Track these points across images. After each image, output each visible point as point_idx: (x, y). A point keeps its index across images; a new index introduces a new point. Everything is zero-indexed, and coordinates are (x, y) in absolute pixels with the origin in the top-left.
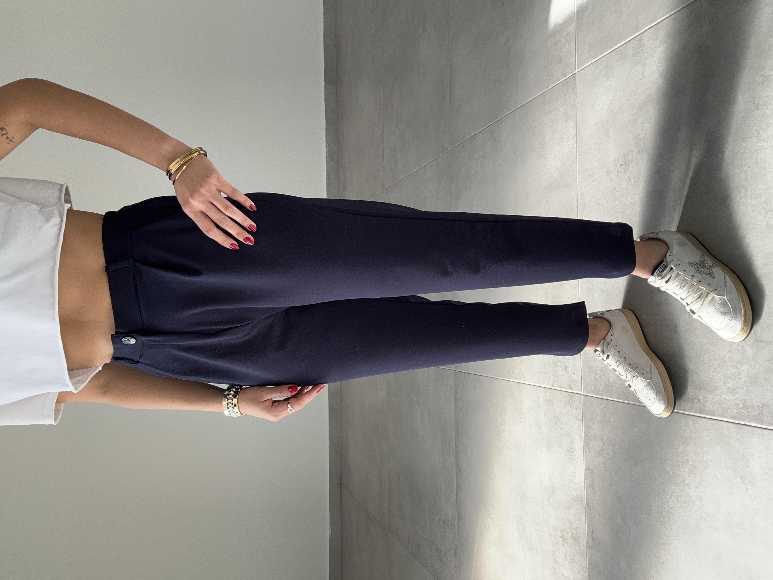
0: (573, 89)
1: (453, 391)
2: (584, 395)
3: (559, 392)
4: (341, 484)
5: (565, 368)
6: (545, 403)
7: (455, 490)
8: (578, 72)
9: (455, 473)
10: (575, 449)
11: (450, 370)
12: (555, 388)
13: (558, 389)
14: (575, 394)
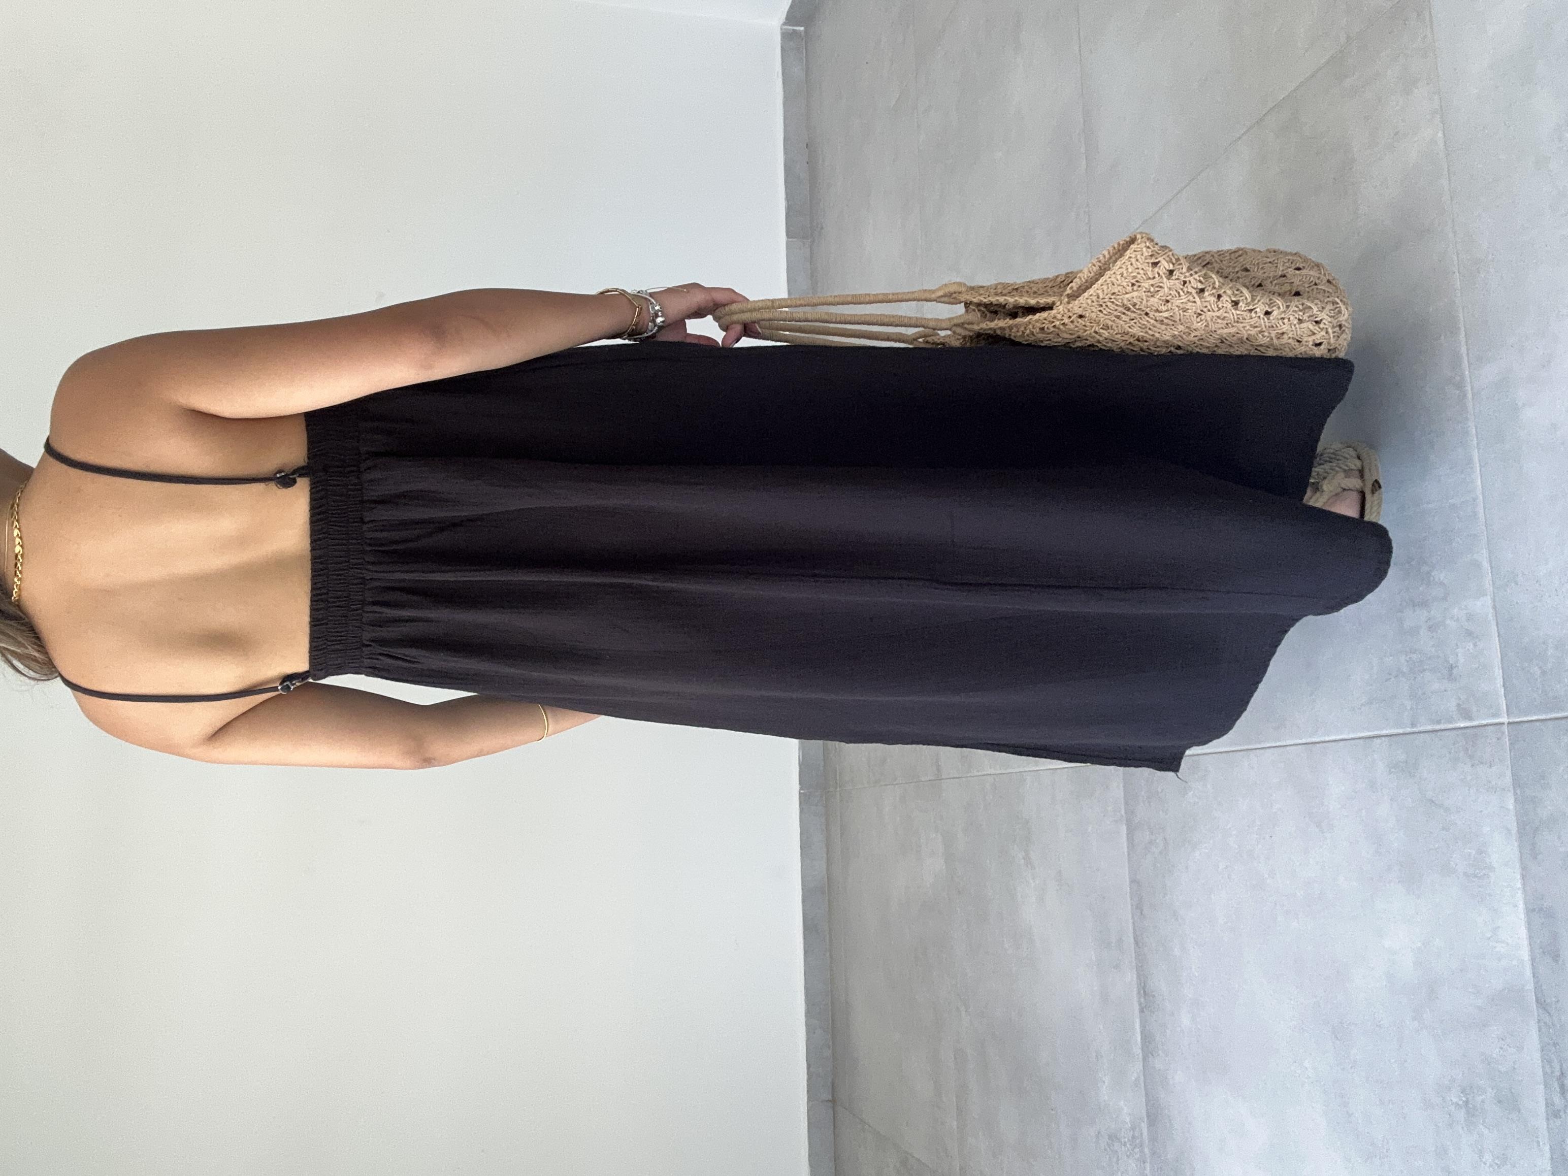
1: (1123, 812)
2: (1509, 723)
3: (1436, 734)
4: (834, 1101)
5: (1446, 671)
6: (1391, 772)
7: (1137, 1051)
9: (1137, 1008)
10: (1491, 868)
13: (1429, 728)
14: (1482, 728)
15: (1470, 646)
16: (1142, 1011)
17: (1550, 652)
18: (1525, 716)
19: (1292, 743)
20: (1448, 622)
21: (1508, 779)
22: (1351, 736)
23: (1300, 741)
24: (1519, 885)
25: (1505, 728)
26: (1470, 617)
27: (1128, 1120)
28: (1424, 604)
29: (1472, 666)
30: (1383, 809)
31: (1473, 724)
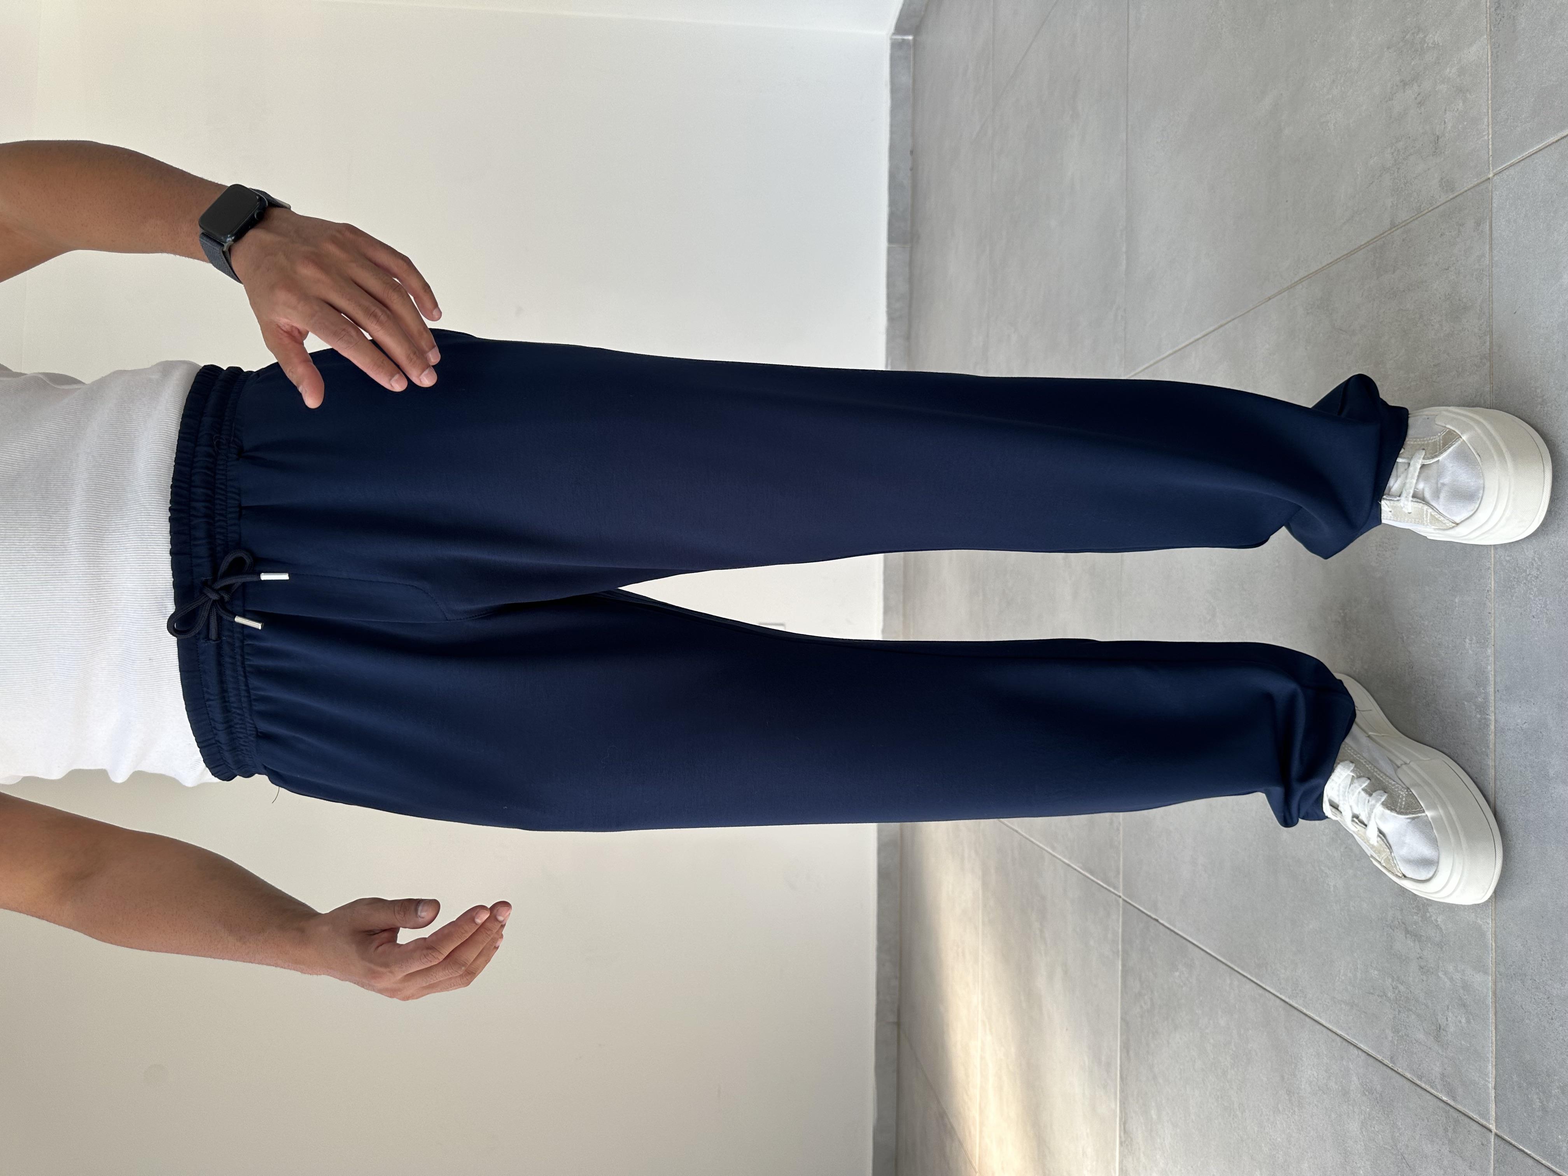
0: (1478, 224)
1: (1120, 948)
2: (1496, 1135)
3: (1414, 1087)
4: (899, 1024)
5: (1434, 1027)
6: (1366, 1095)
8: (1495, 175)
11: (1114, 896)
12: (1400, 1070)
13: (1408, 1075)
14: (1467, 1120)
15: (1463, 1020)
17: (1555, 1091)
18: (1516, 1141)
19: (1272, 991)
20: (1440, 974)
22: (1328, 1025)
23: (1278, 994)
25: (1492, 1138)
26: (1466, 987)
28: (1416, 937)
29: (1463, 1042)
30: (1354, 1127)
31: (1459, 1107)
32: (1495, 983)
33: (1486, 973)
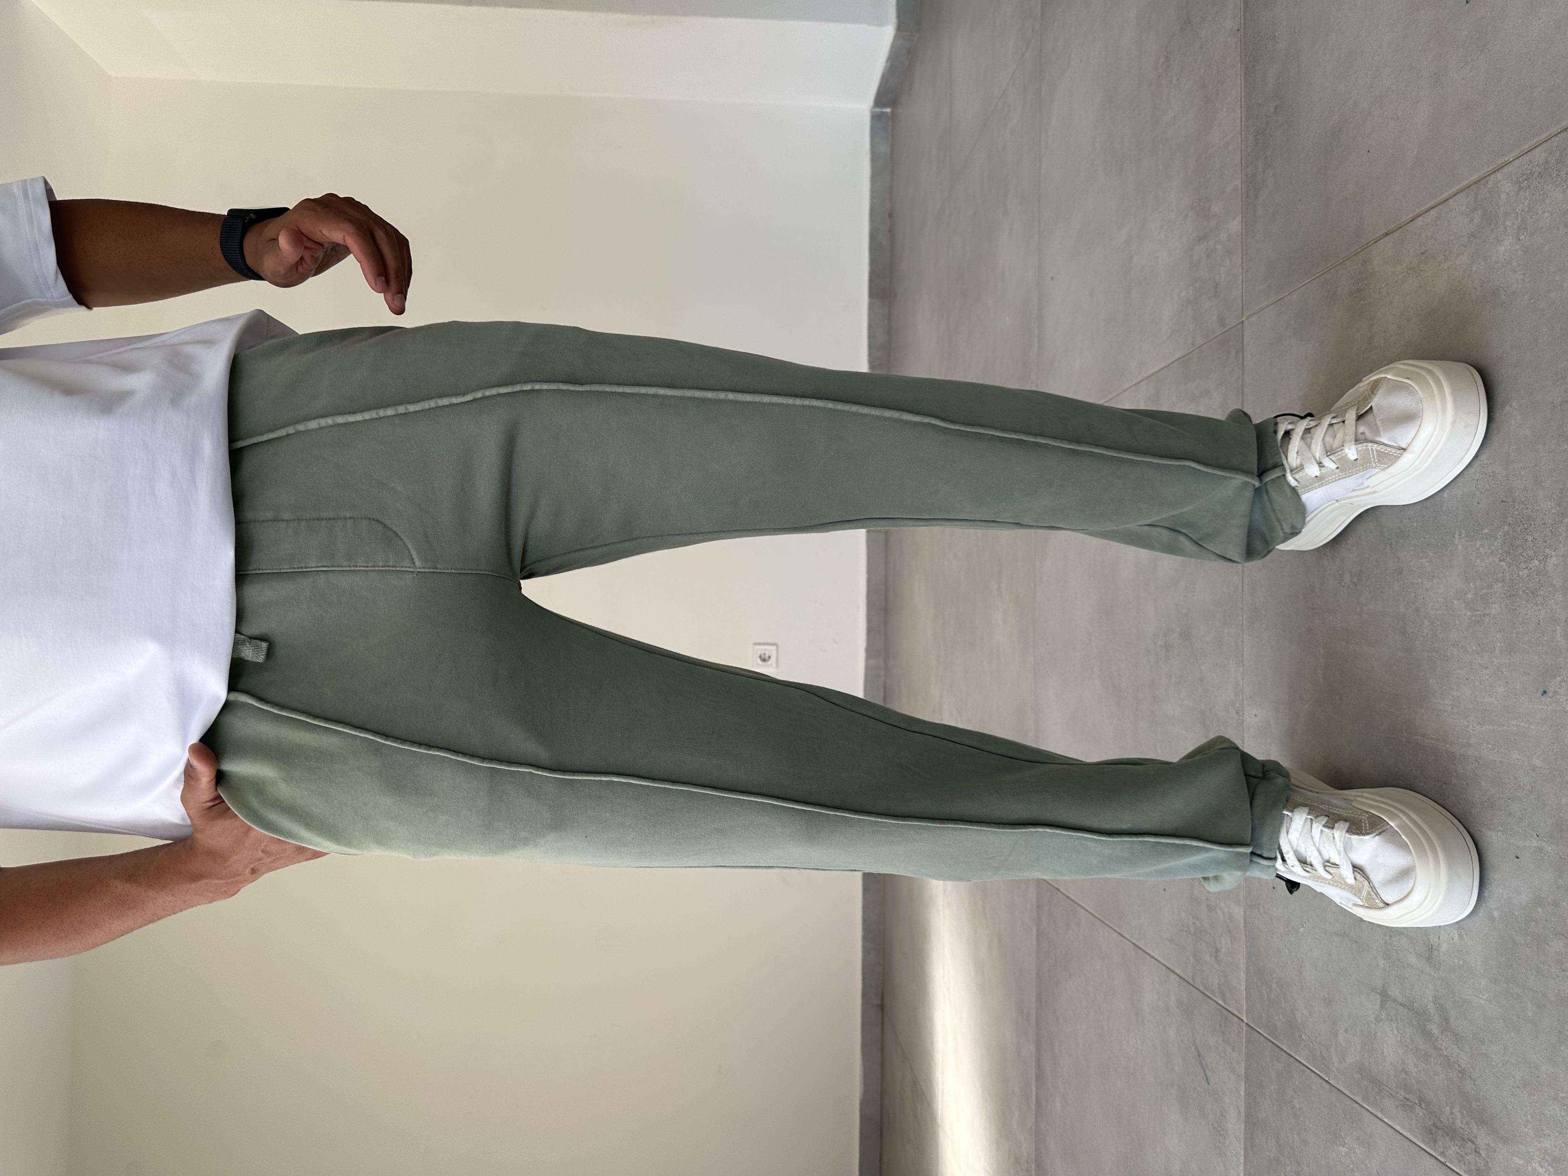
15: (1229, 942)
16: (1037, 1078)
17: (1274, 986)
18: (1257, 1025)
19: (1127, 936)
20: (1218, 910)
21: (1242, 1069)
22: (1158, 958)
23: (1130, 939)
24: (1242, 1160)
25: (1245, 1024)
26: (1231, 918)
27: (1025, 1153)
29: (1229, 959)
30: (1172, 1033)
31: (1227, 1007)
32: (1245, 912)
33: (1240, 906)
